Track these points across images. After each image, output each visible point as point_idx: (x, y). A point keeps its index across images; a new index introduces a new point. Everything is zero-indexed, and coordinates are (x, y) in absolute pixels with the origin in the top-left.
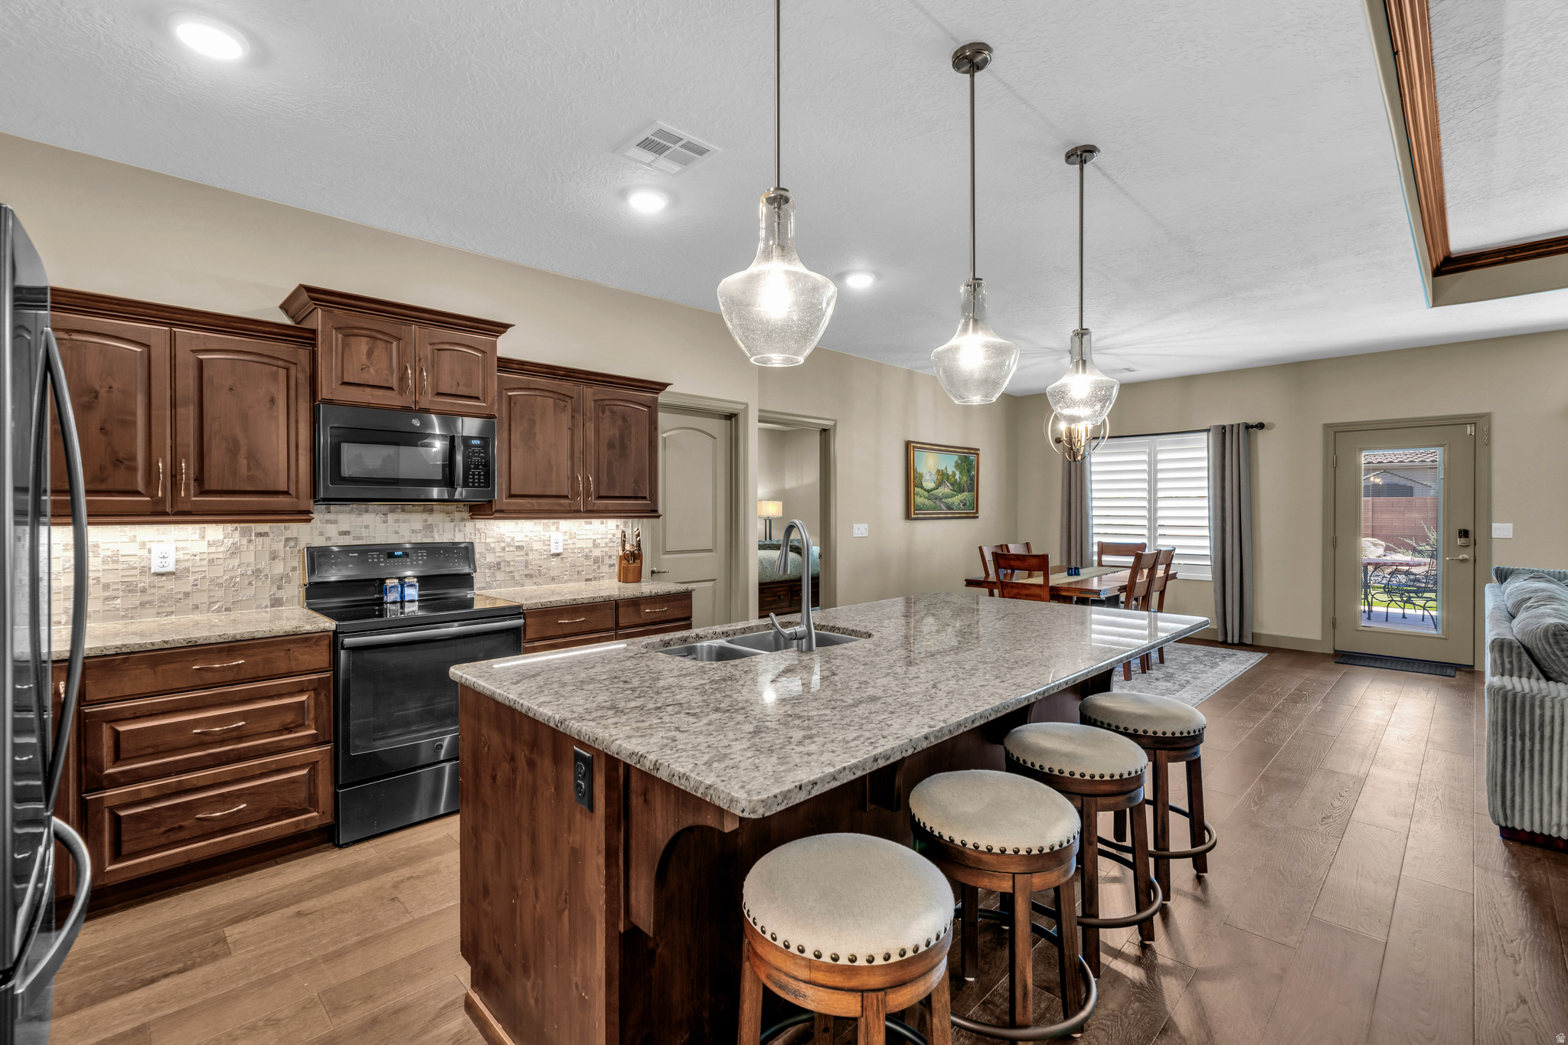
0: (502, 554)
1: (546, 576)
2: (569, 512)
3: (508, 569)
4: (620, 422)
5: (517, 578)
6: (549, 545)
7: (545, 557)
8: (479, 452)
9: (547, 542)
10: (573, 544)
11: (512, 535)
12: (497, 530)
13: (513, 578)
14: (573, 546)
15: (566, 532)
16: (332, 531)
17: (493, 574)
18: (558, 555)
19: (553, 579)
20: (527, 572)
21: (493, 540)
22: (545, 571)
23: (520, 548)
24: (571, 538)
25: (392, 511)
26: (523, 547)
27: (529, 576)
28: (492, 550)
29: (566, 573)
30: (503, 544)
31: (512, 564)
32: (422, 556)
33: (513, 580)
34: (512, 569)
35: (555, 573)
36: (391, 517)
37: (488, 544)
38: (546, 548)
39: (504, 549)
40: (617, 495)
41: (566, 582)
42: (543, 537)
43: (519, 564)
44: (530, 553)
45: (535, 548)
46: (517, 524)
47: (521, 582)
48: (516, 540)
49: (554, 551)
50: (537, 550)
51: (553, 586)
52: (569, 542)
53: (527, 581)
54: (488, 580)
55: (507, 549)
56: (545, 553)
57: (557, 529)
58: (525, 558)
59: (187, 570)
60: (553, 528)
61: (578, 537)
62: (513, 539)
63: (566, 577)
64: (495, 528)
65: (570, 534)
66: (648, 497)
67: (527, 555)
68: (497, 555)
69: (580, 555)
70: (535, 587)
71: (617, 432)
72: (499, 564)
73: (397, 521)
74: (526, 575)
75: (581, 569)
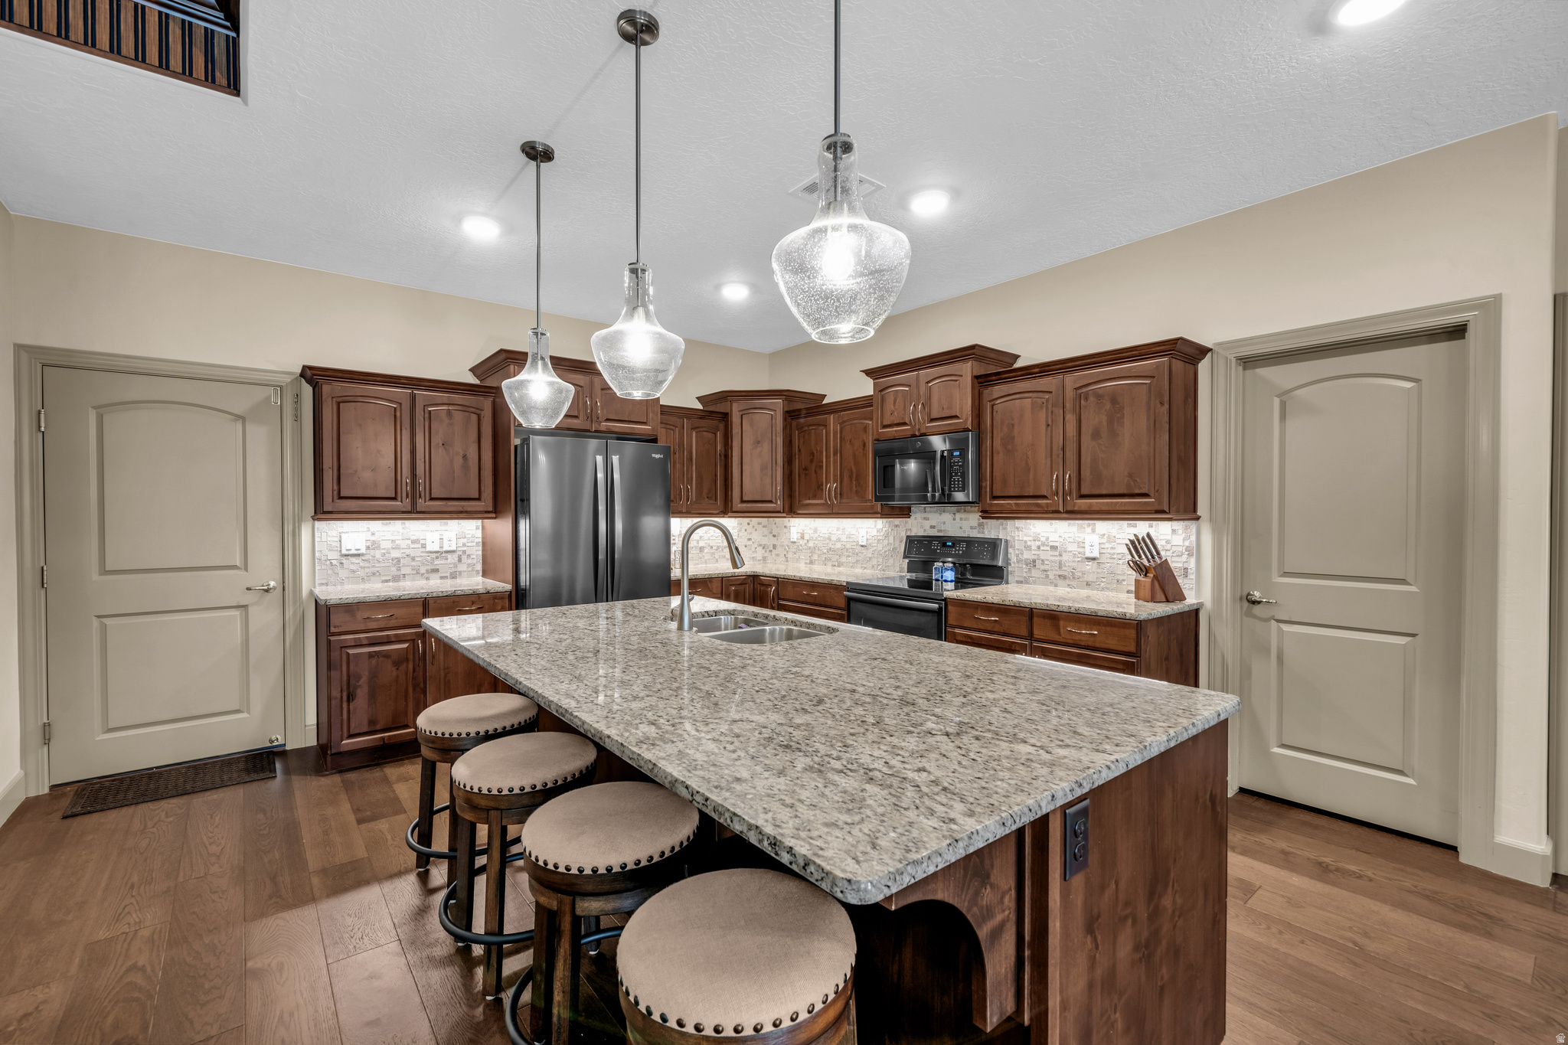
0: (1038, 553)
1: (1081, 580)
2: (1047, 512)
3: (1042, 567)
4: (1108, 406)
5: (1050, 577)
6: (1084, 547)
7: (1079, 559)
8: (959, 462)
9: (1081, 544)
10: (1112, 548)
11: (1046, 535)
12: (1033, 530)
13: (1047, 576)
14: (1112, 551)
15: (1104, 535)
16: (927, 524)
17: (1030, 570)
18: (1094, 559)
19: (1088, 584)
20: (1061, 573)
21: (1031, 539)
22: (1080, 574)
23: (1054, 548)
24: (1109, 542)
25: (958, 511)
26: (1057, 547)
27: (1062, 577)
28: (1028, 548)
29: (1104, 580)
30: (1038, 543)
31: (1046, 563)
32: (963, 547)
33: (1046, 579)
34: (1046, 567)
35: (1091, 578)
36: (958, 516)
37: (1026, 542)
38: (1081, 550)
39: (1039, 547)
40: (1104, 492)
41: (1103, 589)
42: (1077, 539)
43: (1053, 564)
44: (1063, 554)
45: (1069, 549)
46: (1051, 524)
47: (1055, 581)
48: (1050, 540)
49: (1088, 555)
50: (1071, 552)
51: (1085, 592)
52: (1107, 545)
53: (1060, 582)
54: (1025, 575)
55: (1042, 548)
56: (1079, 555)
57: (1093, 531)
58: (1057, 558)
59: (870, 544)
60: (1089, 530)
61: (1118, 541)
62: (1047, 539)
63: (1103, 584)
64: (1031, 527)
65: (1109, 537)
66: (1152, 494)
67: (1060, 555)
68: (1034, 552)
69: (1121, 562)
70: (1068, 589)
71: (1104, 418)
72: (1034, 561)
73: (961, 519)
74: (1059, 576)
75: (1121, 578)
